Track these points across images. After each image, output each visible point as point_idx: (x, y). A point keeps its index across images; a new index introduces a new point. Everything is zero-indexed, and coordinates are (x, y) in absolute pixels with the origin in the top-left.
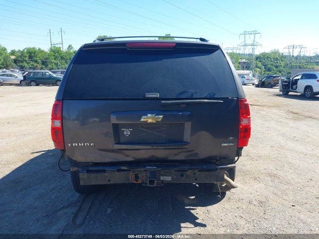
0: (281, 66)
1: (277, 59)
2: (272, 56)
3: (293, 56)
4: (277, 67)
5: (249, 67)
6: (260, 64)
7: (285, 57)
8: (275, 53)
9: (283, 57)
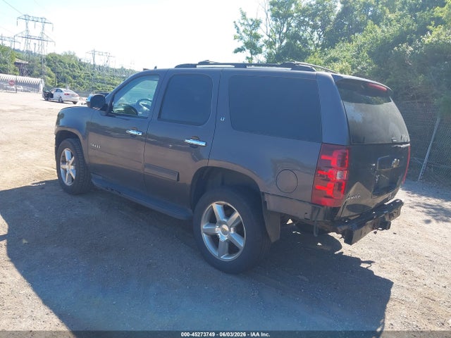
0: (80, 76)
1: (73, 66)
2: (67, 61)
3: (94, 65)
4: (74, 77)
5: (32, 72)
6: (48, 70)
7: (84, 65)
8: (71, 56)
9: (82, 65)
